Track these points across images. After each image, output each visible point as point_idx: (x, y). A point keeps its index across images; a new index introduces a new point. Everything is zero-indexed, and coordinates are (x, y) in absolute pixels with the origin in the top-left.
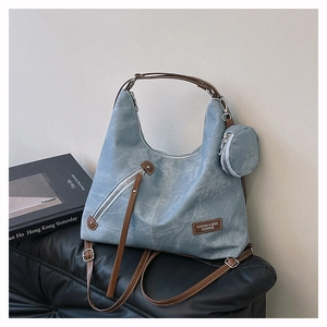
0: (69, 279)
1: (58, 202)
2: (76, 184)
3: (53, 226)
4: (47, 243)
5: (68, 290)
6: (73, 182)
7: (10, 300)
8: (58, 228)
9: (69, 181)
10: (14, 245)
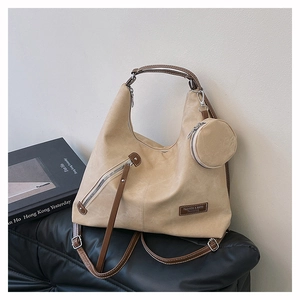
0: (64, 260)
1: (52, 186)
2: (69, 168)
3: (48, 210)
4: (43, 226)
5: (65, 270)
6: (65, 166)
7: (10, 278)
8: (53, 211)
9: (62, 165)
10: (13, 229)
